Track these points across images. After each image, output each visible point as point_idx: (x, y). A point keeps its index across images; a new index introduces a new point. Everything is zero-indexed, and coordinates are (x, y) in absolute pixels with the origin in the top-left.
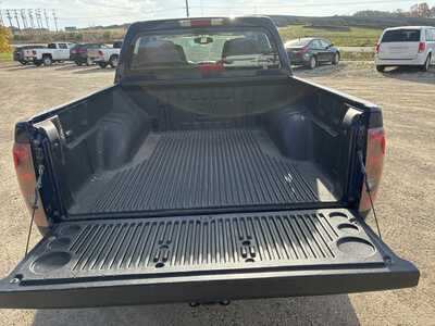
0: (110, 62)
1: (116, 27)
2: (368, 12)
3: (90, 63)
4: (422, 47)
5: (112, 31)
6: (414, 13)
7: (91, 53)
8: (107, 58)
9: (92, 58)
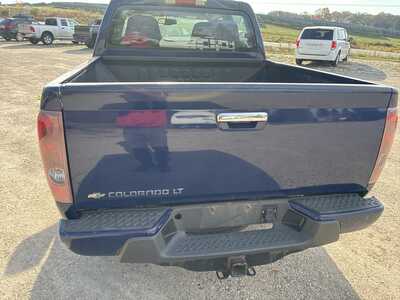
0: (42, 39)
1: (43, 4)
2: (280, 12)
3: (20, 38)
4: (334, 45)
5: (40, 8)
6: (318, 16)
7: (21, 28)
8: (39, 35)
9: (24, 34)
